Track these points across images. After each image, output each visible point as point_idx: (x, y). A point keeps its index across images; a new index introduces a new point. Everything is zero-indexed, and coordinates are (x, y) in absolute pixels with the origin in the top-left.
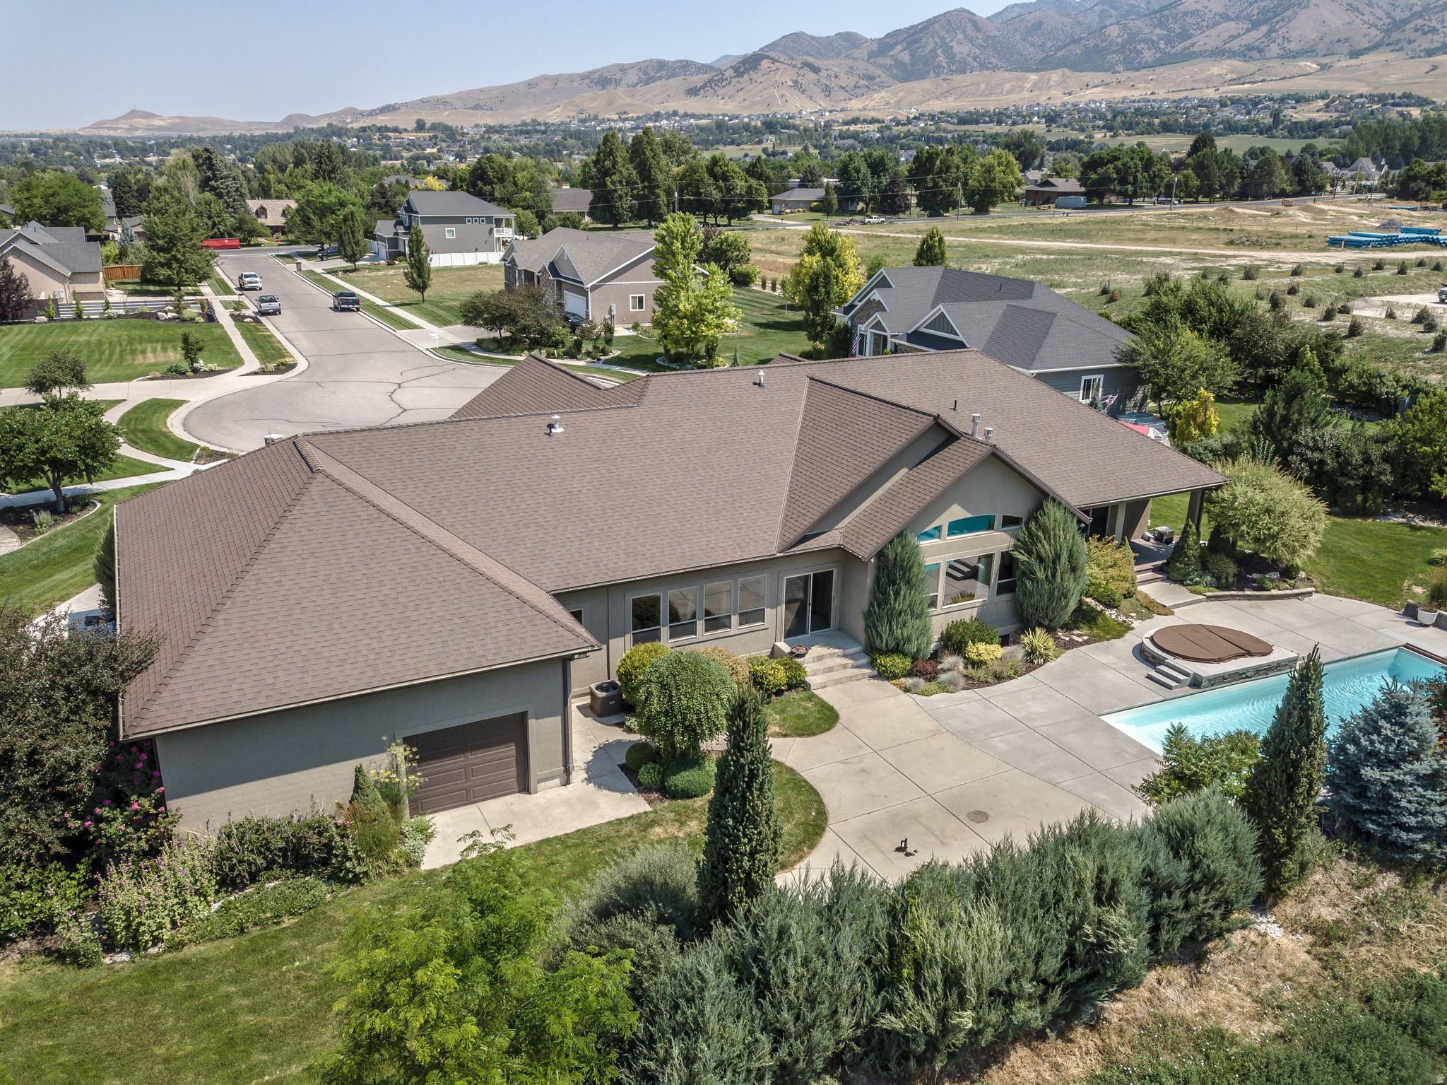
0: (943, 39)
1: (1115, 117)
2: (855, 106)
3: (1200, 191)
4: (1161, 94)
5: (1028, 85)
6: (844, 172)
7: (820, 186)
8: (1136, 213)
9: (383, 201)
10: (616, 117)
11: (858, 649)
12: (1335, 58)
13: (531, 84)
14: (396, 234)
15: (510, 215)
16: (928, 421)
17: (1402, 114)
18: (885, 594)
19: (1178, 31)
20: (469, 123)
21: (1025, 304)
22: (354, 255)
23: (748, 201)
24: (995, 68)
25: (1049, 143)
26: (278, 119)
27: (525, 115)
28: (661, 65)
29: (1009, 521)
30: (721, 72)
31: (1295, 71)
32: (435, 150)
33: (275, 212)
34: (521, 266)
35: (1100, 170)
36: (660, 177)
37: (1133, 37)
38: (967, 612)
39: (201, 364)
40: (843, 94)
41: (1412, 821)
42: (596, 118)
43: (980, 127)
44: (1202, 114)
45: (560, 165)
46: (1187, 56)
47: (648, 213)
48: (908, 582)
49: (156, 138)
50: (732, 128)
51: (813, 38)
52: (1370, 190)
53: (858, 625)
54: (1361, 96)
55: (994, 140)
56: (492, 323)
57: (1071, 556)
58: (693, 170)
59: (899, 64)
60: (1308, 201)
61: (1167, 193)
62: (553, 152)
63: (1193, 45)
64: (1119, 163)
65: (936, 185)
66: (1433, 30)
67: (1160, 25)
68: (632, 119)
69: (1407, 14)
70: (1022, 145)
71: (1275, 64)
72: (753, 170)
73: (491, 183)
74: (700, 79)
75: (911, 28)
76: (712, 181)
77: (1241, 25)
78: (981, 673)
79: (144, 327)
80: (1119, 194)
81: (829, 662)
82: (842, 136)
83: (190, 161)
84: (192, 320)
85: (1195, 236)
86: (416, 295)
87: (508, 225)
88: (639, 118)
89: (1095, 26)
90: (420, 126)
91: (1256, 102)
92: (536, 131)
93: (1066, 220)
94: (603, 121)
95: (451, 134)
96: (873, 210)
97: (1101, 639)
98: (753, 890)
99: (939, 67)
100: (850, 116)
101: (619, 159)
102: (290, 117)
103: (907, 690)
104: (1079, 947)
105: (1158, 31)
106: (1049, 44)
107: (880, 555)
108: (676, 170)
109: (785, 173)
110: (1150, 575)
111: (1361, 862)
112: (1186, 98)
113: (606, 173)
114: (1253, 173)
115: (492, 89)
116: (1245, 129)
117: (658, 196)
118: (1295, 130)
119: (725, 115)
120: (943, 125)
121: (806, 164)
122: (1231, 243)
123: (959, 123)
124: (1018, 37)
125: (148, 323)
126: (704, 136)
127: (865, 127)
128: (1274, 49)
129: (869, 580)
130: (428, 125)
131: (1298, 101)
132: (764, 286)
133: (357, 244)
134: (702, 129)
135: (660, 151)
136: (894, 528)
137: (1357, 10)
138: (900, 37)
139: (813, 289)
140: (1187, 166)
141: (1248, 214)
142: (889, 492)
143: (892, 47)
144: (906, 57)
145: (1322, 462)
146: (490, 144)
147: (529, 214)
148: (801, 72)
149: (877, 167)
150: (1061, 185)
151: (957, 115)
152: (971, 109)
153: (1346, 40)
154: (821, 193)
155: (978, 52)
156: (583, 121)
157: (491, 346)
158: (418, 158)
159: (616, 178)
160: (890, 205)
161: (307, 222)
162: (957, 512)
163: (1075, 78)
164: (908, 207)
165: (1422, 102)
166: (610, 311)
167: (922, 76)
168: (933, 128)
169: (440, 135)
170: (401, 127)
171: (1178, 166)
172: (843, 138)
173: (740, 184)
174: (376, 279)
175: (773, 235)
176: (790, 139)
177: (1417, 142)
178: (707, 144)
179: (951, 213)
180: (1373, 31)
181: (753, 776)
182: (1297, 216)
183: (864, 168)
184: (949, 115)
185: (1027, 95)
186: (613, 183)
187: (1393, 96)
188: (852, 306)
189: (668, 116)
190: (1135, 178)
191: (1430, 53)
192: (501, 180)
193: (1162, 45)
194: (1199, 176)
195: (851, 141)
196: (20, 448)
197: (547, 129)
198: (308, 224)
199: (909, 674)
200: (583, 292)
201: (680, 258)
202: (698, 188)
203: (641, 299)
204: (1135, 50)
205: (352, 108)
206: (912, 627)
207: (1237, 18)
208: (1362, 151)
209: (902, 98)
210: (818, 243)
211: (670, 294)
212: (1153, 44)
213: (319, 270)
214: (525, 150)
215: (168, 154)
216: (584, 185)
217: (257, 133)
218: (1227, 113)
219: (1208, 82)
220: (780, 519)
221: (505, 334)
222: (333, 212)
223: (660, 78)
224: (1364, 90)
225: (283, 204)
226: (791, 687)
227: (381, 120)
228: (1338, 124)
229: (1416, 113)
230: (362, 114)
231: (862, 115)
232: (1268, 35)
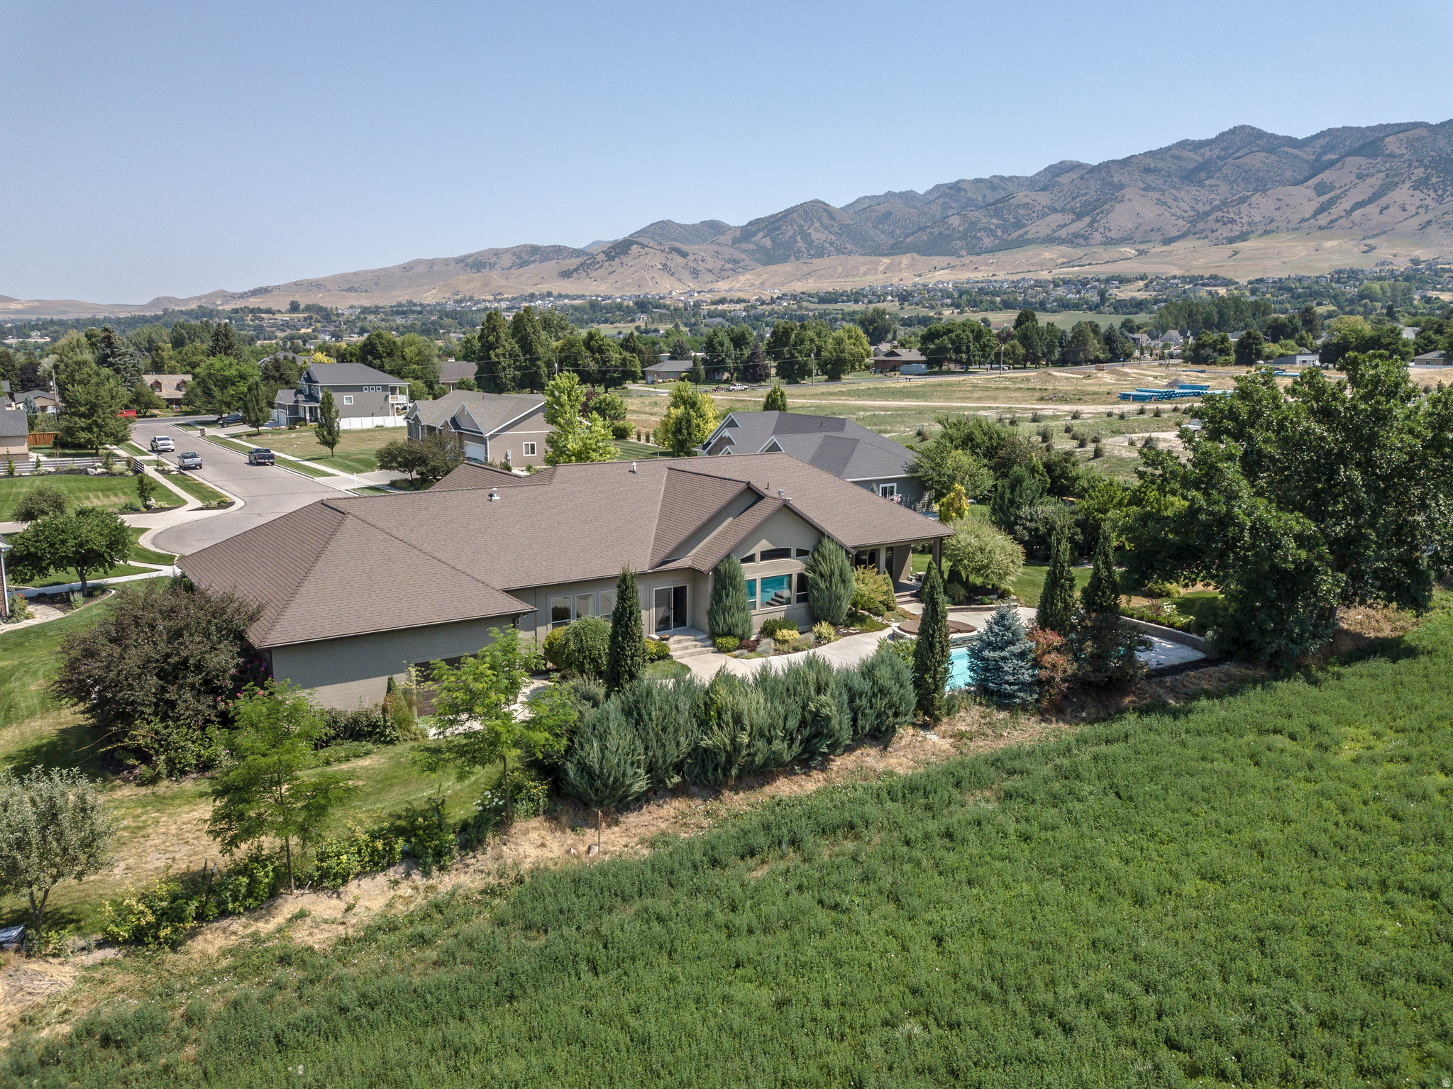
0: (801, 227)
1: (960, 296)
2: (722, 287)
3: (1026, 358)
4: (1001, 276)
5: (881, 268)
6: (710, 346)
7: (689, 358)
8: (971, 377)
9: (277, 374)
10: (491, 298)
11: (704, 636)
12: (1149, 245)
13: (405, 268)
14: (297, 401)
15: (404, 384)
16: (743, 486)
17: (1210, 293)
18: (720, 596)
19: (1012, 221)
20: (345, 305)
21: (840, 434)
22: (258, 420)
23: (623, 371)
24: (850, 253)
25: (903, 319)
26: (145, 301)
27: (401, 296)
28: (535, 250)
29: (801, 553)
30: (593, 256)
31: (1116, 256)
32: (310, 330)
33: (170, 385)
34: (425, 422)
35: (937, 341)
36: (541, 350)
37: (973, 225)
38: (779, 613)
39: (152, 502)
40: (710, 277)
41: (1011, 679)
42: (471, 299)
43: (839, 306)
44: (1038, 293)
45: (440, 343)
46: (1022, 243)
47: (530, 381)
48: (735, 587)
49: (12, 321)
50: (605, 307)
51: (680, 225)
52: (1171, 356)
53: (704, 620)
54: (1175, 277)
55: (850, 317)
56: (407, 465)
57: (841, 573)
58: (571, 344)
59: (762, 249)
60: (1118, 367)
61: (997, 360)
62: (429, 330)
63: (1026, 233)
64: (953, 335)
65: (792, 356)
66: (1232, 221)
67: (996, 216)
68: (507, 300)
69: (1208, 208)
70: (875, 321)
71: (1100, 249)
72: (627, 344)
73: (380, 357)
74: (573, 262)
75: (771, 217)
76: (588, 354)
77: (1066, 217)
78: (785, 647)
79: (75, 480)
80: (956, 362)
81: (685, 644)
82: (711, 315)
83: (84, 340)
84: (121, 474)
85: (1014, 395)
86: (326, 450)
87: (402, 392)
88: (514, 299)
89: (938, 216)
90: (294, 307)
91: (1084, 283)
92: (413, 312)
93: (908, 384)
94: (479, 302)
95: (326, 315)
96: (738, 380)
97: (868, 631)
98: (632, 676)
99: (799, 251)
100: (717, 297)
101: (502, 335)
102: (158, 300)
103: (736, 657)
104: (807, 715)
105: (995, 221)
106: (898, 232)
107: (716, 570)
108: (554, 344)
109: (657, 348)
110: (908, 598)
111: (988, 707)
112: (1023, 279)
113: (488, 347)
114: (1070, 342)
115: (366, 272)
116: (1076, 306)
117: (539, 367)
118: (1119, 306)
119: (597, 296)
120: (805, 304)
121: (676, 339)
122: (1042, 399)
123: (819, 302)
124: (870, 225)
125: (80, 477)
126: (578, 315)
127: (733, 307)
128: (1097, 237)
129: (710, 588)
130: (302, 307)
131: (1121, 282)
132: (639, 438)
133: (261, 410)
134: (576, 308)
135: (539, 328)
136: (723, 552)
137: (1165, 204)
138: (761, 226)
139: (678, 431)
140: (1013, 337)
141: (1064, 377)
142: (721, 533)
143: (754, 234)
144: (768, 243)
145: (1037, 529)
146: (366, 324)
147: (420, 383)
148: (670, 256)
149: (739, 341)
150: (905, 354)
151: (817, 294)
152: (831, 289)
153: (1159, 230)
154: (689, 364)
155: (834, 238)
156: (459, 302)
157: (404, 485)
158: (291, 338)
159: (500, 351)
160: (751, 374)
161: (208, 393)
162: (764, 545)
163: (923, 262)
164: (768, 376)
165: (1227, 283)
166: (506, 456)
167: (784, 260)
168: (795, 307)
169: (315, 316)
170: (275, 308)
171: (1004, 337)
172: (711, 317)
173: (615, 357)
174: (281, 441)
175: (647, 400)
176: (662, 319)
177: (1216, 317)
178: (582, 323)
179: (807, 381)
180: (1181, 222)
181: (631, 613)
182: (1105, 378)
183: (727, 342)
184: (810, 295)
185: (881, 276)
186: (497, 356)
187: (1202, 278)
188: (709, 443)
189: (543, 297)
190: (968, 347)
191: (1231, 240)
192: (390, 354)
193: (999, 233)
194: (1024, 346)
195: (719, 320)
196: (63, 542)
197: (423, 310)
198: (210, 395)
199: (739, 648)
200: (482, 441)
201: (567, 408)
202: (576, 360)
203: (533, 446)
204: (975, 237)
205: (222, 291)
206: (737, 617)
207: (1063, 210)
208: (1171, 325)
209: (766, 280)
210: (682, 398)
211: (560, 436)
212: (991, 232)
213: (222, 436)
214: (401, 329)
215: (29, 336)
216: (466, 358)
217: (122, 315)
218: (1060, 292)
219: (1042, 265)
220: (650, 551)
221: (415, 475)
222: (233, 384)
223: (534, 261)
224: (1178, 272)
225: (178, 378)
226: (660, 658)
227: (253, 302)
228: (1156, 302)
229: (1222, 291)
230: (233, 296)
231: (729, 296)
232: (1091, 225)
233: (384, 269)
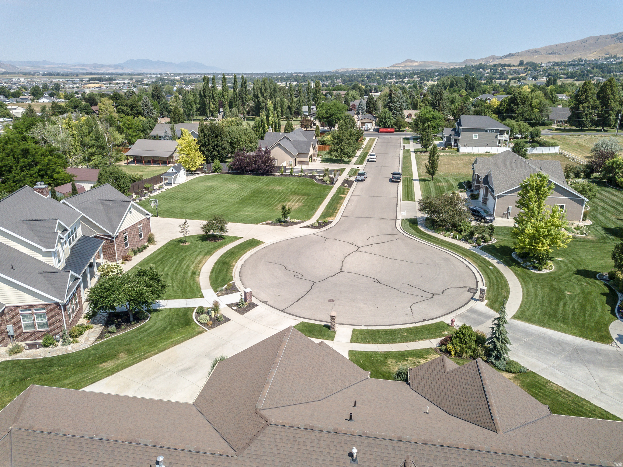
13: (583, 41)
20: (545, 61)
22: (426, 145)
26: (461, 61)
27: (576, 56)
34: (476, 172)
39: (288, 219)
42: (615, 57)
47: (603, 123)
49: (411, 71)
84: (326, 182)
87: (507, 133)
90: (521, 63)
92: (579, 65)
95: (534, 67)
101: (590, 95)
102: (466, 60)
113: (580, 102)
115: (562, 44)
130: (524, 63)
133: (428, 140)
146: (553, 72)
159: (586, 105)
169: (529, 67)
170: (512, 64)
192: (523, 103)
197: (585, 63)
200: (494, 198)
205: (494, 56)
213: (412, 149)
217: (451, 68)
227: (506, 61)
230: (497, 58)
233: (572, 42)
